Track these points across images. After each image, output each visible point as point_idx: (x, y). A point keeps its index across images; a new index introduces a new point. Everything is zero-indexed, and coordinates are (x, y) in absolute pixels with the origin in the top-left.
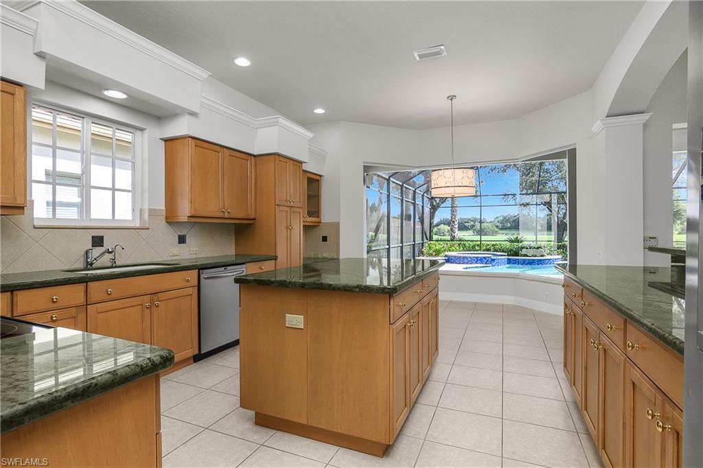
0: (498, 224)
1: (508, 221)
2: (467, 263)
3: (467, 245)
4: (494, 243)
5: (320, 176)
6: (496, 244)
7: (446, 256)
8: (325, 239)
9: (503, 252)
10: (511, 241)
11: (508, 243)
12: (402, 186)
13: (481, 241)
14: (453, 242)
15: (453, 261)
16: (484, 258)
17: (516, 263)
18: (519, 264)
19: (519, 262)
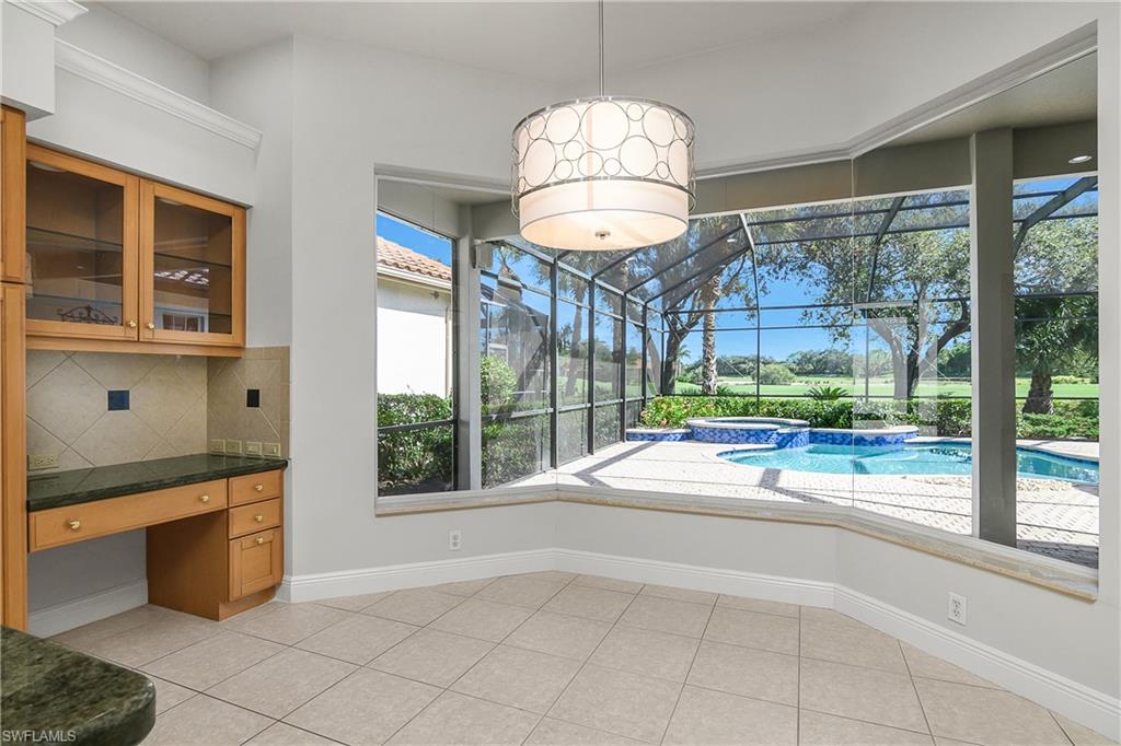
0: (794, 366)
1: (809, 360)
2: (728, 442)
3: (732, 404)
4: (785, 399)
5: (243, 208)
6: (788, 402)
7: (688, 426)
8: (253, 398)
9: (801, 418)
10: (817, 396)
11: (811, 401)
12: (624, 298)
13: (758, 396)
14: (706, 398)
15: (700, 436)
16: (764, 431)
17: (826, 441)
18: (833, 443)
19: (833, 440)
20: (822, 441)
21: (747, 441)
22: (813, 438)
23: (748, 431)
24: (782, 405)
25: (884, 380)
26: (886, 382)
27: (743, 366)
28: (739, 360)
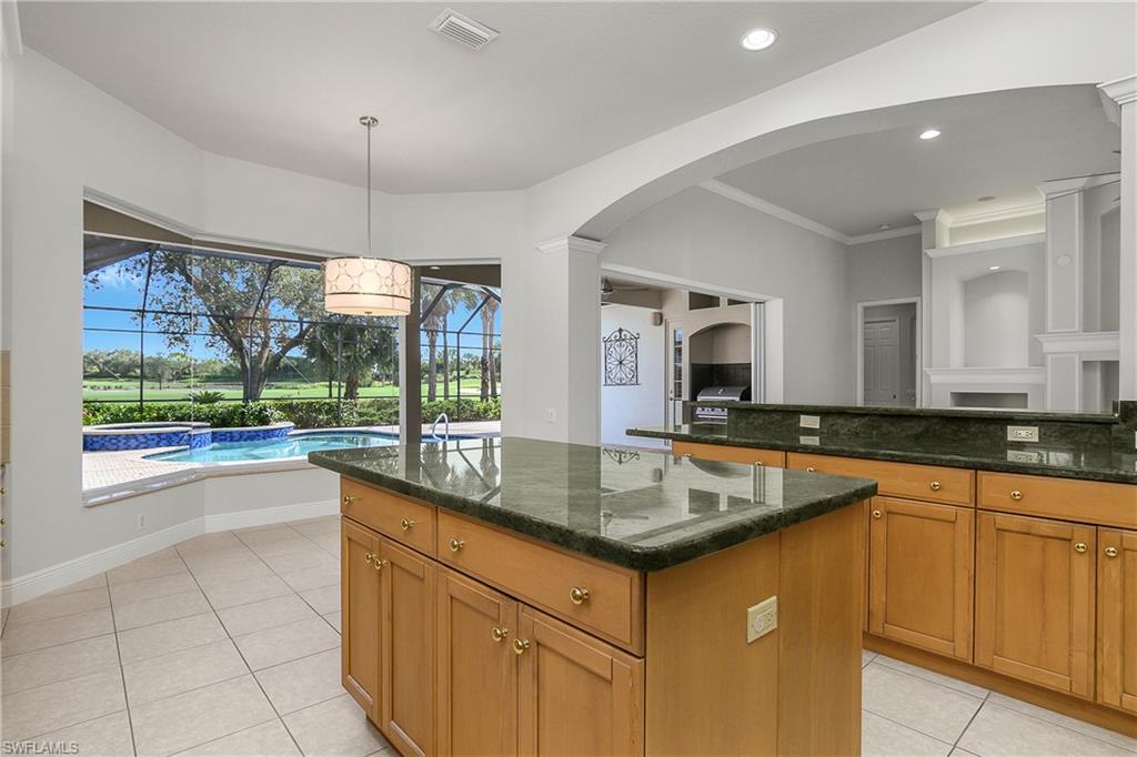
9: (200, 420)
10: (197, 400)
13: (142, 401)
16: (176, 434)
17: (225, 440)
18: (231, 440)
19: (231, 437)
20: (221, 440)
21: (158, 445)
22: (215, 438)
23: (159, 435)
24: (171, 408)
25: (186, 385)
26: (189, 387)
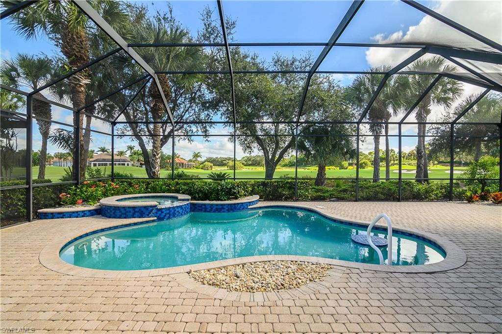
0: (244, 162)
1: (250, 160)
16: (146, 208)
17: (202, 210)
18: (205, 211)
19: (205, 208)
20: (199, 210)
27: (224, 162)
28: (223, 159)
